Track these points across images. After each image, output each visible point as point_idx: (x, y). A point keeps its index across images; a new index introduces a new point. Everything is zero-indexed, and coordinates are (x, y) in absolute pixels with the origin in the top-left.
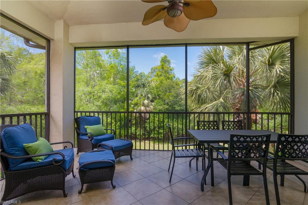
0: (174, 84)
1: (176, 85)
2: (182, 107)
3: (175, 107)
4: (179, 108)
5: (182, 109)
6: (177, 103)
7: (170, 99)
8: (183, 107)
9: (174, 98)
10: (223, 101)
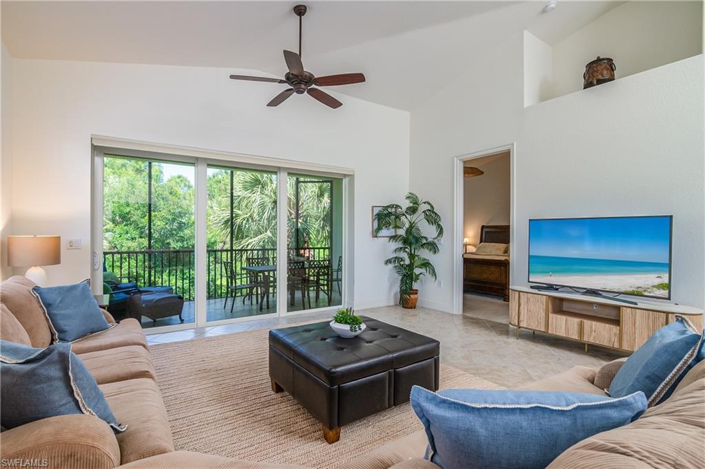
0: (166, 193)
1: (171, 193)
2: (185, 243)
3: (169, 244)
4: (180, 244)
5: (186, 246)
6: (173, 234)
7: (158, 226)
8: (187, 243)
9: (167, 224)
10: (270, 235)
